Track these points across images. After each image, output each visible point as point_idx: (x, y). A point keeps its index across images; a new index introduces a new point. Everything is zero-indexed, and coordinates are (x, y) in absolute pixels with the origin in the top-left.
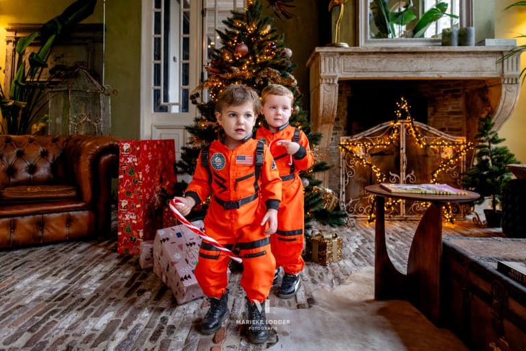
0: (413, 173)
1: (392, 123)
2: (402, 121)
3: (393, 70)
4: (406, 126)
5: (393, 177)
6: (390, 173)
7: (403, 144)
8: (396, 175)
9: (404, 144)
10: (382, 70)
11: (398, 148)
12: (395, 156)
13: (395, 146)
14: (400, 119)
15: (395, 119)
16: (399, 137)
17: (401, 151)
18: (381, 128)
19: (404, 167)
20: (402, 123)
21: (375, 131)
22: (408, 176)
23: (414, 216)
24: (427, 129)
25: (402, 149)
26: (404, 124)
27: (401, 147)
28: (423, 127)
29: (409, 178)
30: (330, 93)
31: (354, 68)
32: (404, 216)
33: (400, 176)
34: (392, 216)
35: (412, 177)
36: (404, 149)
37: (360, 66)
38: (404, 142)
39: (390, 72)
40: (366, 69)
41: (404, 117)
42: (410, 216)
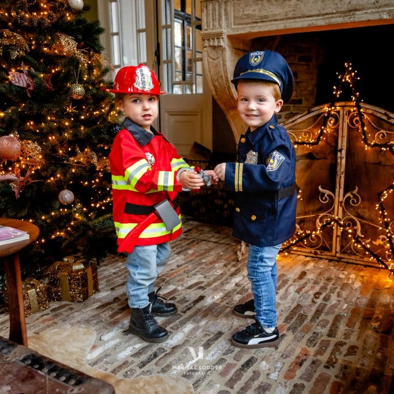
0: (355, 192)
1: (326, 109)
2: (343, 104)
3: (308, 13)
4: (349, 112)
5: (323, 194)
6: (320, 188)
7: (343, 143)
8: (327, 192)
9: (345, 144)
10: (290, 15)
11: (335, 150)
12: (329, 161)
13: (331, 146)
14: (339, 100)
15: (332, 101)
16: (337, 130)
17: (339, 154)
18: (309, 116)
19: (341, 179)
20: (343, 107)
21: (300, 120)
22: (348, 195)
23: (353, 257)
24: (385, 118)
25: (341, 151)
26: (347, 109)
27: (339, 147)
28: (378, 115)
29: (349, 198)
30: (216, 62)
31: (248, 16)
32: (338, 255)
33: (334, 193)
34: (318, 252)
35: (354, 196)
36: (344, 152)
37: (257, 12)
38: (345, 139)
39: (304, 17)
40: (266, 17)
41: (346, 98)
42: (346, 256)
